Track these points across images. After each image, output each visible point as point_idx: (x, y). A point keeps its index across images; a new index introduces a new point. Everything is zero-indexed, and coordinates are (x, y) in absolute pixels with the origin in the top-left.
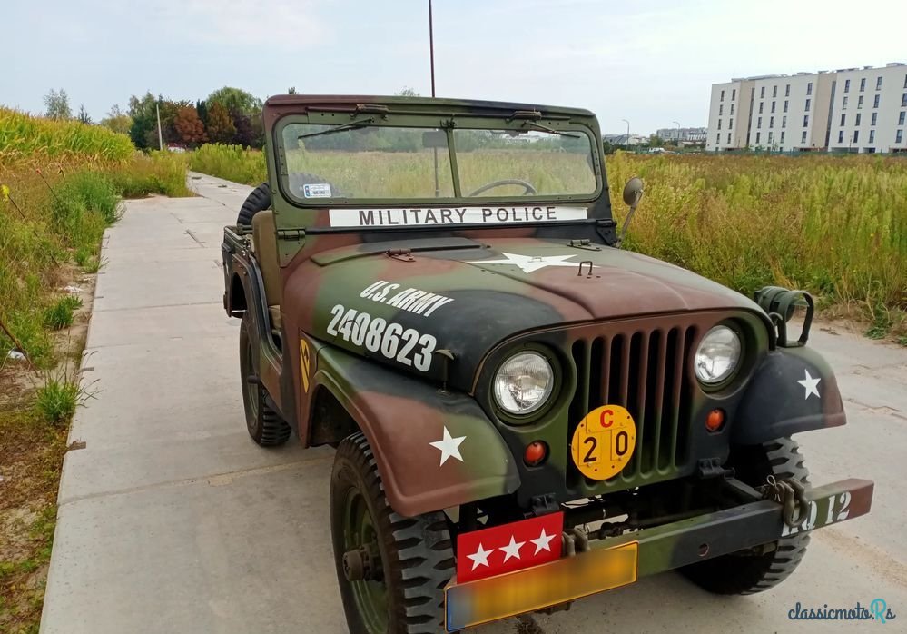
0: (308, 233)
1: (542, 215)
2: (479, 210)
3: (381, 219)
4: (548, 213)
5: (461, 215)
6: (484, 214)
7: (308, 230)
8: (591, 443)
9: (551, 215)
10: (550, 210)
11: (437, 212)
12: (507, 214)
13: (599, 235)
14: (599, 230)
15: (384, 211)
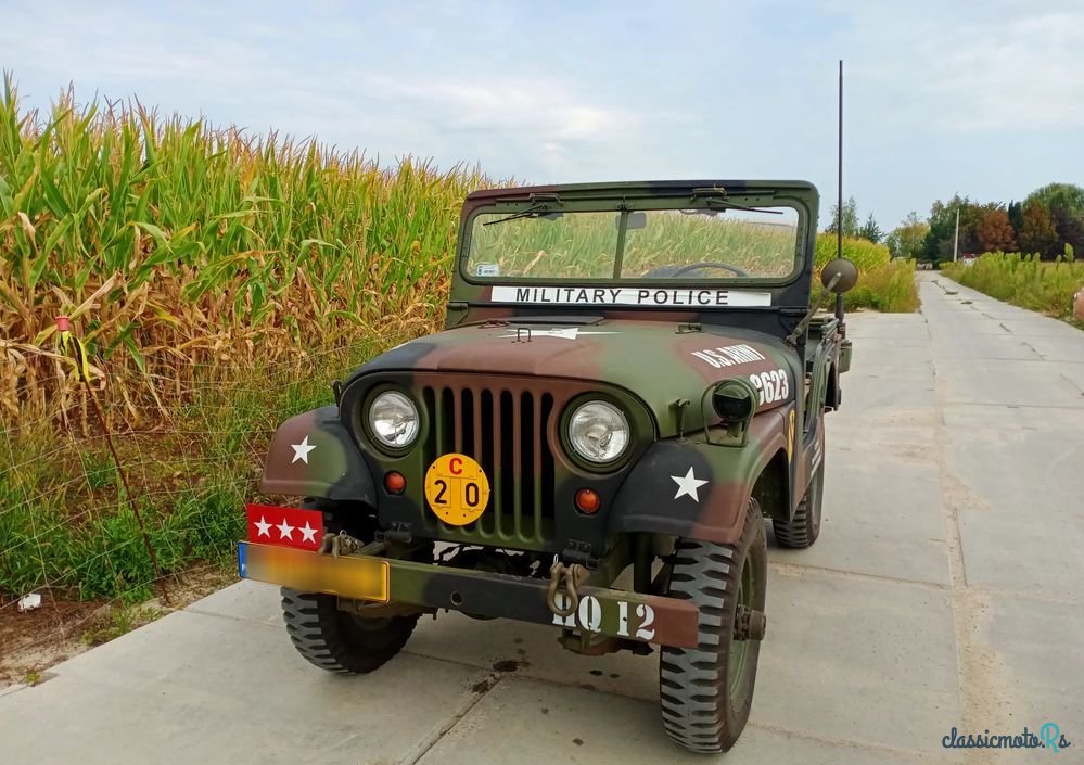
0: (470, 306)
1: (711, 299)
2: (636, 292)
3: (535, 296)
4: (718, 297)
5: (614, 296)
6: (640, 296)
7: (471, 302)
8: (441, 486)
9: (721, 300)
10: (721, 294)
11: (590, 292)
12: (666, 296)
13: (783, 326)
14: (783, 320)
15: (540, 290)
